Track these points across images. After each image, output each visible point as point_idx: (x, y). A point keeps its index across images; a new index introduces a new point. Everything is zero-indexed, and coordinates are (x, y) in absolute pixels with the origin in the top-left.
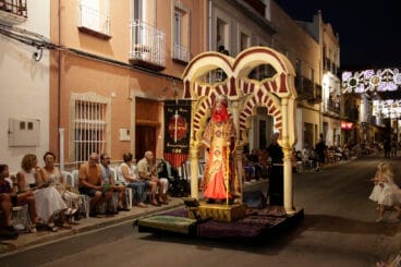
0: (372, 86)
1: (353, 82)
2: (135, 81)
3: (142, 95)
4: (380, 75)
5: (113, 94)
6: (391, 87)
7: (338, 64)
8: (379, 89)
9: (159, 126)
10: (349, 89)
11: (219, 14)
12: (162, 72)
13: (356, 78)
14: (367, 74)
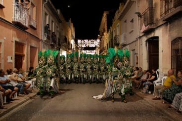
0: (87, 45)
1: (81, 43)
2: (15, 33)
3: (18, 40)
4: (90, 41)
5: (5, 38)
6: (93, 46)
7: (74, 36)
8: (90, 46)
9: (24, 56)
10: (80, 45)
11: (46, 10)
12: (26, 30)
13: (82, 42)
14: (86, 41)
